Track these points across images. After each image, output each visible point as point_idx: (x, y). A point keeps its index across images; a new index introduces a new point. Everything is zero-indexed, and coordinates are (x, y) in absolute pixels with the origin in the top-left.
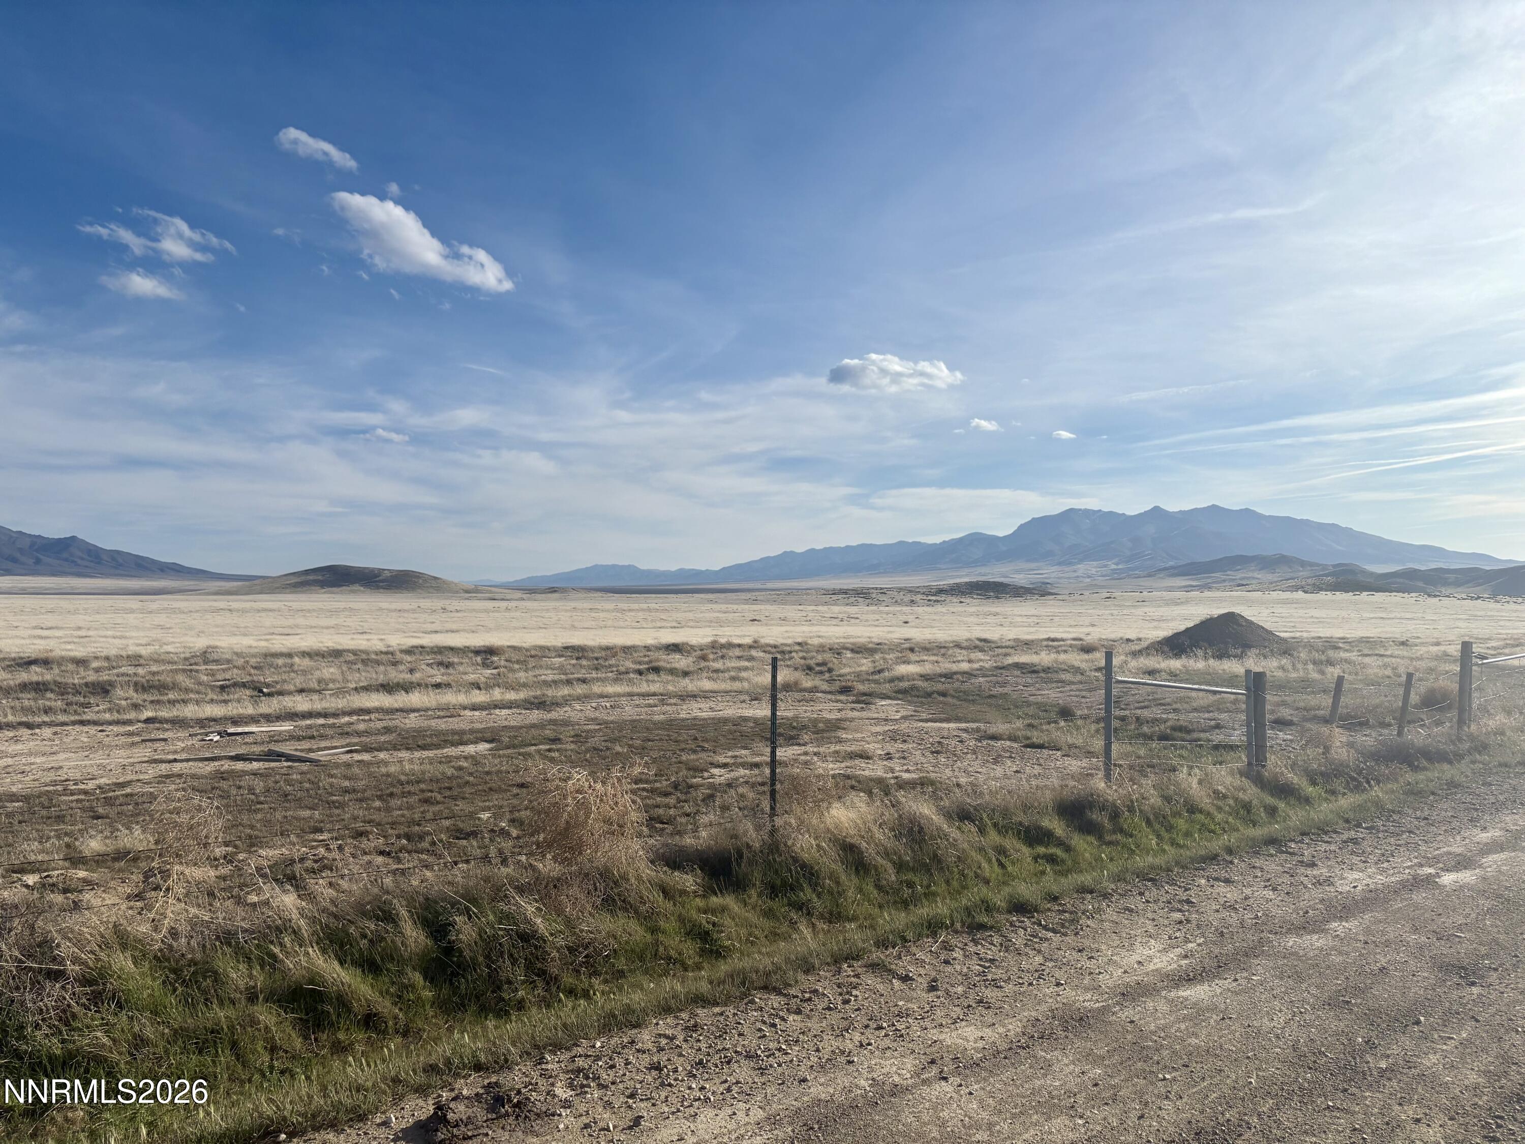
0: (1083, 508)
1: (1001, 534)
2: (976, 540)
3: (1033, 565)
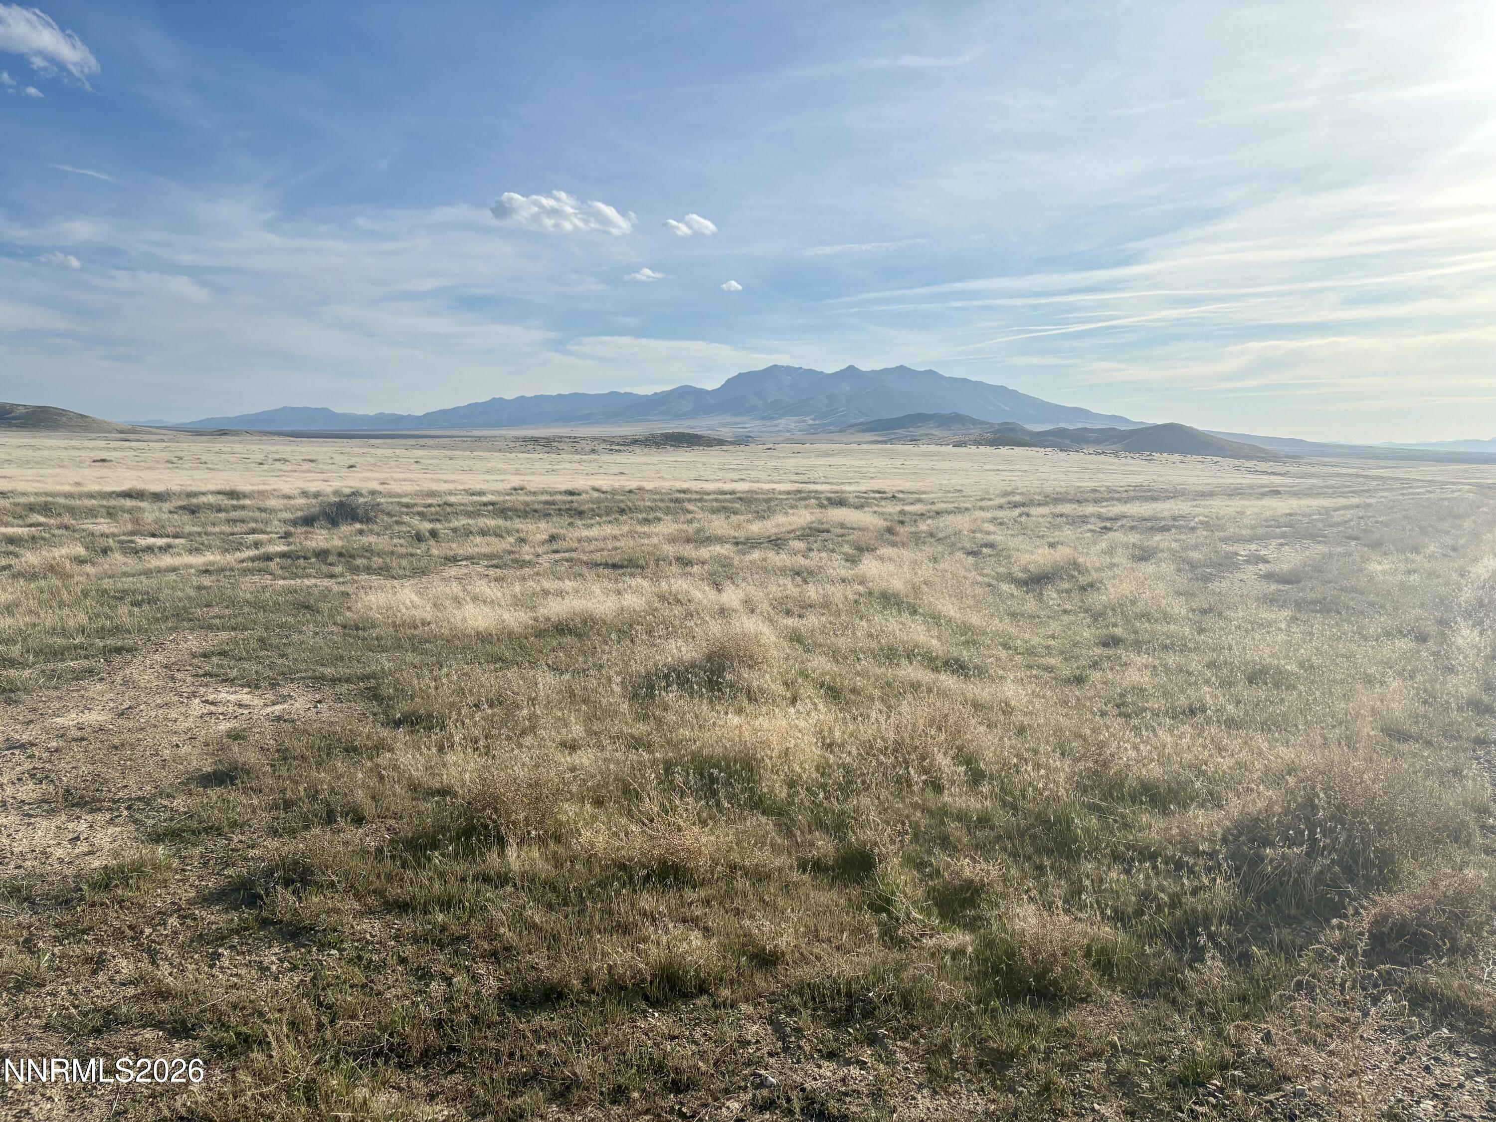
0: (785, 364)
1: (710, 387)
2: (686, 393)
3: (738, 419)
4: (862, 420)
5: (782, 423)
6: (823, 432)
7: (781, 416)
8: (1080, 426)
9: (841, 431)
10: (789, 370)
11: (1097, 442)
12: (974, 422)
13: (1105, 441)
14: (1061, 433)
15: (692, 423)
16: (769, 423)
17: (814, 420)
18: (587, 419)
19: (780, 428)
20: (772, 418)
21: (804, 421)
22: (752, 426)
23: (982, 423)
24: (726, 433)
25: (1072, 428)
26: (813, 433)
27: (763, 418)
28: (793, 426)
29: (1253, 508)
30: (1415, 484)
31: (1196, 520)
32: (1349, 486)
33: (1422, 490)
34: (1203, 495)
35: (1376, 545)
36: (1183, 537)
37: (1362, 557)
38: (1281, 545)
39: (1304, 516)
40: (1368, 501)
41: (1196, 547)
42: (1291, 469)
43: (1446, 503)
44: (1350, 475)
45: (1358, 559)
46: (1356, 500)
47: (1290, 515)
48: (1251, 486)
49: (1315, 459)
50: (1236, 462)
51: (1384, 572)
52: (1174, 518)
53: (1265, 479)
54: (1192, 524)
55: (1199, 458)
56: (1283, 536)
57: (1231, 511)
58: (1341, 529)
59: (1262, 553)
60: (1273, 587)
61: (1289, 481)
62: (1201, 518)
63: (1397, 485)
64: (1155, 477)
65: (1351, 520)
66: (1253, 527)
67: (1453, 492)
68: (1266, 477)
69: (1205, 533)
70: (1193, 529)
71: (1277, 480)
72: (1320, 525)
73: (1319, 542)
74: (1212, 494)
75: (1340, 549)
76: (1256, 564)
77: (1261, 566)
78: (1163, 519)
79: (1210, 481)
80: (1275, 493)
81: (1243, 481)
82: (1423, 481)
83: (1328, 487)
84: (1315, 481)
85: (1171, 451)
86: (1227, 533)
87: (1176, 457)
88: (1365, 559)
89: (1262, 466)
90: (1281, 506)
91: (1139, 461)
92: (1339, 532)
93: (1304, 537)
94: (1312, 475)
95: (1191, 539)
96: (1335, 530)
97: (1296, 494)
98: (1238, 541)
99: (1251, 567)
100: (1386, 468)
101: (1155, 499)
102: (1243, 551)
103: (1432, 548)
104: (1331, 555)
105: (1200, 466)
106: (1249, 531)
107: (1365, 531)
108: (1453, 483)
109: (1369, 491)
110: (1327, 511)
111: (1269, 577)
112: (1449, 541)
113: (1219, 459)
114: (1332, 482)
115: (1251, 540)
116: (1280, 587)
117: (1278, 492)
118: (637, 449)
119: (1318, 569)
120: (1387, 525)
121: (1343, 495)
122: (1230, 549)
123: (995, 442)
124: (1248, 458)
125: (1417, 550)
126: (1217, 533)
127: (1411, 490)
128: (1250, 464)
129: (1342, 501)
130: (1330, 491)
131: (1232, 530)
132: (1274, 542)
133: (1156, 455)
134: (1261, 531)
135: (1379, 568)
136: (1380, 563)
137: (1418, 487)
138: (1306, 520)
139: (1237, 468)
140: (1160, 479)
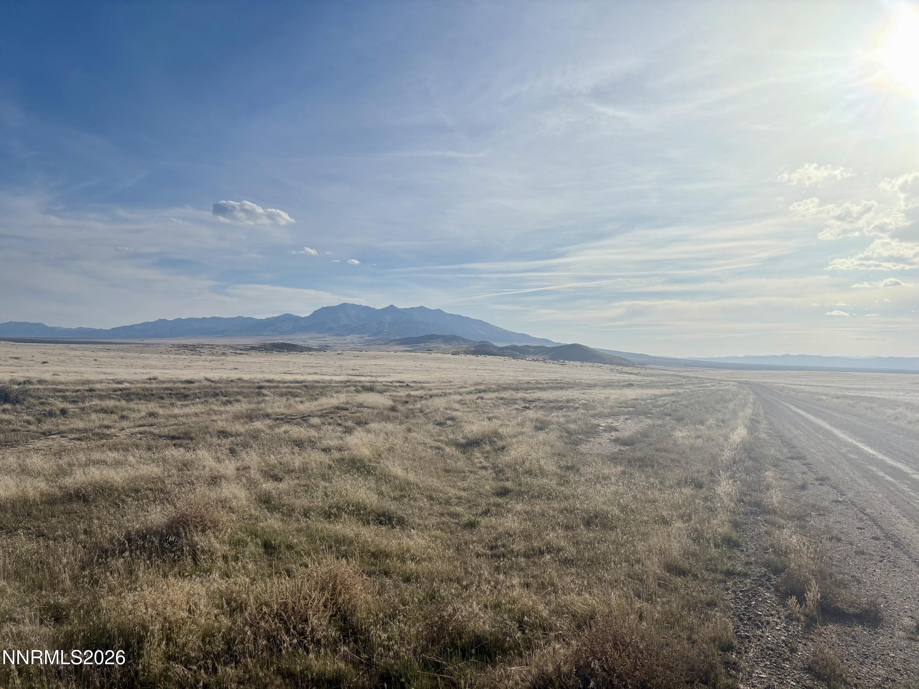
0: (351, 303)
1: (303, 316)
2: (288, 318)
3: (321, 335)
4: (398, 338)
5: (349, 338)
6: (375, 344)
7: (349, 334)
8: (524, 344)
9: (385, 344)
10: (353, 306)
11: (534, 354)
12: (465, 340)
13: (538, 353)
14: (514, 348)
15: (291, 337)
16: (340, 338)
17: (369, 337)
18: (222, 333)
19: (348, 341)
20: (343, 335)
21: (362, 337)
22: (330, 340)
23: (469, 341)
24: (313, 343)
25: (520, 345)
26: (368, 344)
27: (337, 335)
28: (356, 340)
29: (615, 394)
30: (706, 381)
31: (580, 402)
32: (672, 382)
33: (709, 384)
34: (590, 386)
35: (680, 420)
36: (569, 413)
37: (671, 427)
38: (626, 419)
39: (642, 400)
40: (680, 391)
41: (575, 421)
42: (641, 371)
43: (720, 393)
44: (672, 375)
45: (669, 429)
46: (673, 391)
47: (635, 399)
48: (618, 381)
49: (653, 366)
50: (612, 367)
51: (683, 438)
52: (568, 401)
53: (627, 377)
54: (577, 405)
55: (591, 364)
56: (628, 413)
57: (602, 396)
58: (662, 409)
59: (614, 425)
60: (619, 447)
61: (639, 378)
62: (583, 401)
63: (696, 381)
64: (565, 375)
65: (668, 403)
66: (612, 407)
67: (725, 385)
68: (627, 375)
69: (583, 411)
70: (577, 408)
71: (633, 377)
72: (650, 406)
73: (648, 418)
74: (595, 386)
75: (659, 422)
76: (610, 432)
77: (613, 433)
78: (561, 401)
79: (596, 378)
80: (630, 385)
81: (614, 378)
82: (710, 379)
83: (660, 382)
84: (654, 379)
85: (574, 360)
86: (596, 412)
87: (578, 363)
88: (673, 429)
89: (626, 369)
90: (631, 394)
91: (557, 366)
92: (661, 411)
93: (640, 414)
94: (653, 375)
95: (573, 415)
96: (658, 410)
97: (641, 386)
98: (601, 417)
99: (607, 434)
100: (692, 371)
101: (562, 388)
102: (603, 423)
103: (711, 421)
104: (654, 426)
105: (591, 369)
106: (609, 410)
107: (675, 410)
108: (725, 381)
109: (681, 385)
110: (656, 397)
111: (617, 441)
112: (720, 416)
113: (602, 365)
114: (663, 379)
115: (608, 416)
116: (623, 448)
117: (632, 385)
118: (253, 353)
119: (645, 435)
120: (687, 407)
121: (667, 387)
122: (596, 422)
123: (476, 353)
124: (618, 364)
125: (702, 423)
126: (590, 411)
127: (703, 385)
128: (619, 368)
129: (666, 391)
130: (661, 384)
131: (599, 409)
132: (622, 418)
133: (567, 362)
134: (616, 410)
135: (680, 434)
136: (681, 431)
137: (707, 383)
138: (643, 403)
139: (612, 370)
140: (568, 376)
